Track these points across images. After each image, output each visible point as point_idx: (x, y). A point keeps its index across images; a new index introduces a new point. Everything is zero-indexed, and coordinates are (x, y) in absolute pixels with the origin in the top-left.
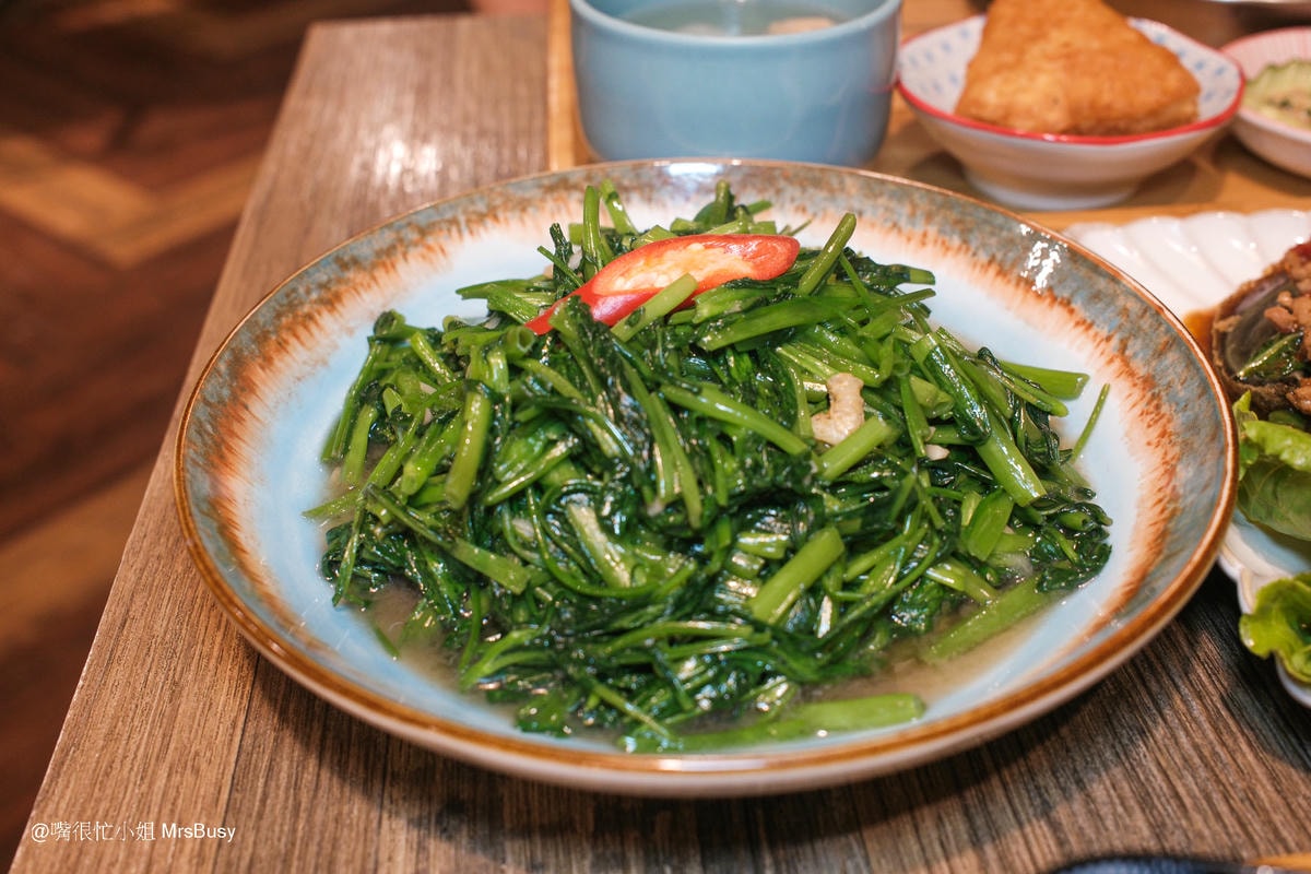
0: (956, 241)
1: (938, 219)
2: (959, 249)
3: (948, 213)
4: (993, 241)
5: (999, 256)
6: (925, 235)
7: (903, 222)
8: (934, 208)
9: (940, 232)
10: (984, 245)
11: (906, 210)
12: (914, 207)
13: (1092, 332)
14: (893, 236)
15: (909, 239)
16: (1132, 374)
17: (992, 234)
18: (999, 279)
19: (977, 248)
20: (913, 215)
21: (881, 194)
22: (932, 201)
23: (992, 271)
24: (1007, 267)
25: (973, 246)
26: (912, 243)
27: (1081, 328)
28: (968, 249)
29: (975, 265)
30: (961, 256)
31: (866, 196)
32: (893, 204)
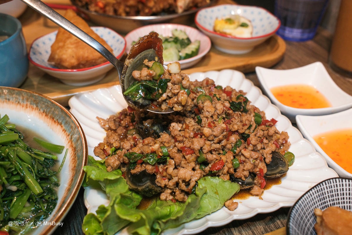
0: (35, 106)
1: (30, 100)
2: (36, 109)
3: (32, 98)
4: (44, 106)
5: (45, 110)
6: (27, 105)
7: (21, 101)
8: (28, 97)
9: (31, 104)
10: (42, 107)
11: (21, 98)
12: (23, 97)
13: (66, 133)
14: (18, 106)
15: (23, 107)
16: (72, 146)
17: (43, 104)
18: (46, 117)
19: (40, 108)
20: (23, 99)
21: (14, 94)
22: (28, 95)
23: (44, 114)
24: (47, 113)
25: (39, 107)
26: (24, 107)
27: (64, 132)
28: (38, 109)
29: (40, 113)
30: (36, 111)
31: (10, 94)
32: (17, 97)
